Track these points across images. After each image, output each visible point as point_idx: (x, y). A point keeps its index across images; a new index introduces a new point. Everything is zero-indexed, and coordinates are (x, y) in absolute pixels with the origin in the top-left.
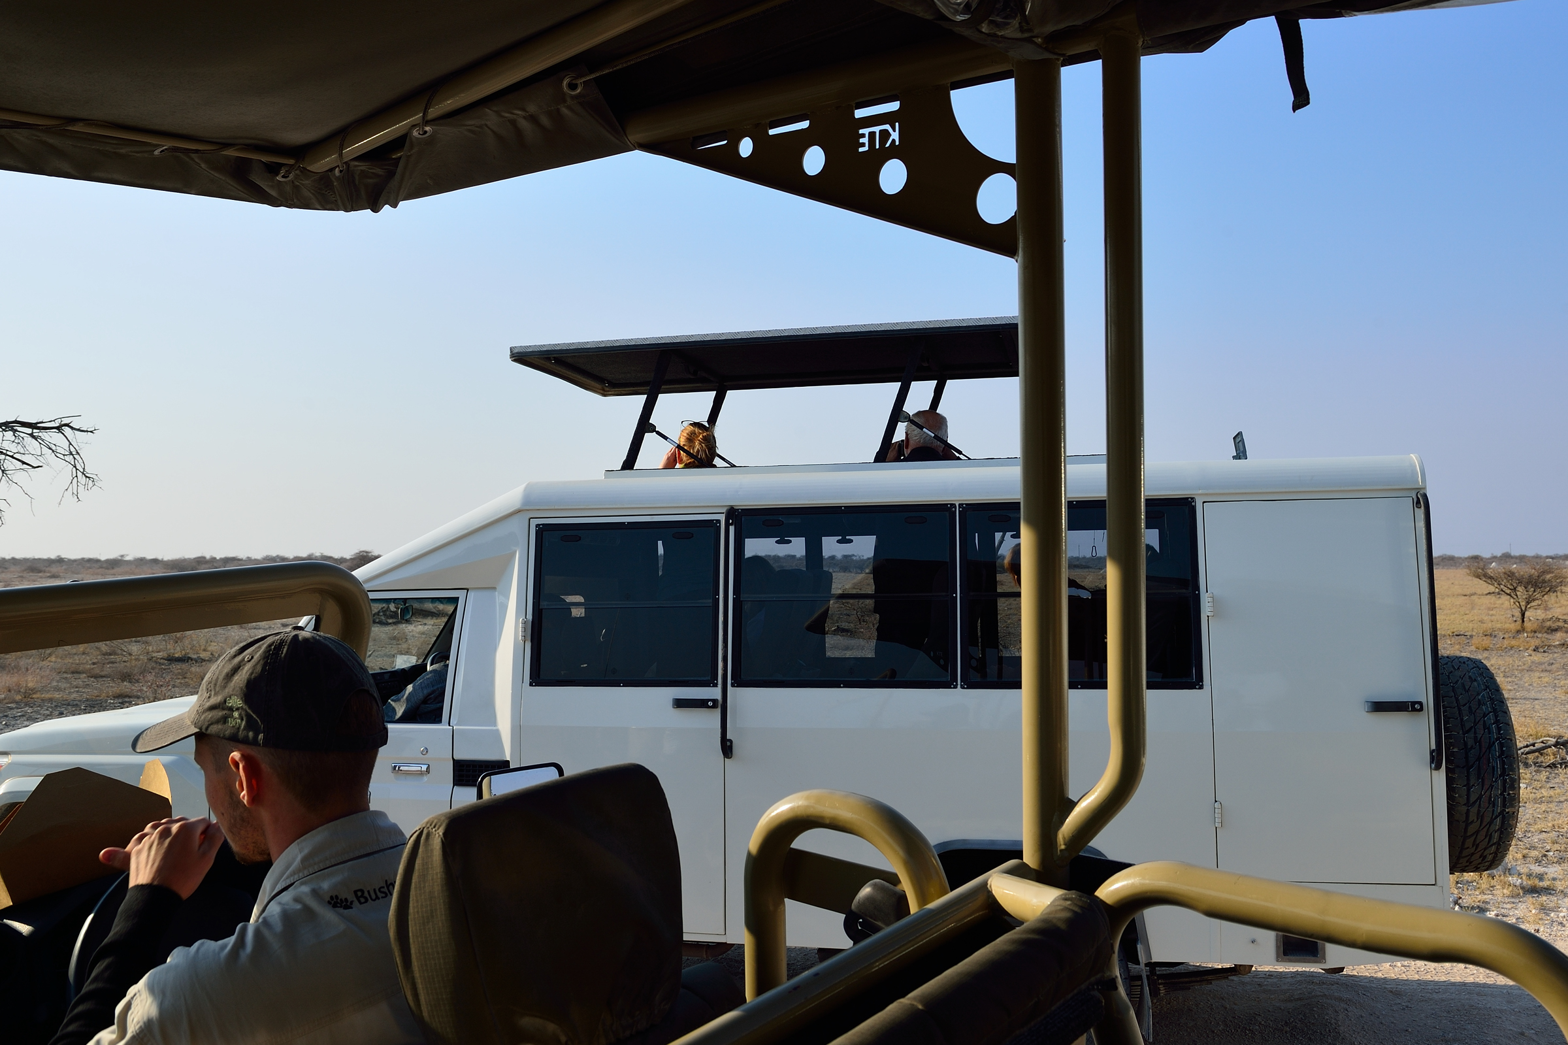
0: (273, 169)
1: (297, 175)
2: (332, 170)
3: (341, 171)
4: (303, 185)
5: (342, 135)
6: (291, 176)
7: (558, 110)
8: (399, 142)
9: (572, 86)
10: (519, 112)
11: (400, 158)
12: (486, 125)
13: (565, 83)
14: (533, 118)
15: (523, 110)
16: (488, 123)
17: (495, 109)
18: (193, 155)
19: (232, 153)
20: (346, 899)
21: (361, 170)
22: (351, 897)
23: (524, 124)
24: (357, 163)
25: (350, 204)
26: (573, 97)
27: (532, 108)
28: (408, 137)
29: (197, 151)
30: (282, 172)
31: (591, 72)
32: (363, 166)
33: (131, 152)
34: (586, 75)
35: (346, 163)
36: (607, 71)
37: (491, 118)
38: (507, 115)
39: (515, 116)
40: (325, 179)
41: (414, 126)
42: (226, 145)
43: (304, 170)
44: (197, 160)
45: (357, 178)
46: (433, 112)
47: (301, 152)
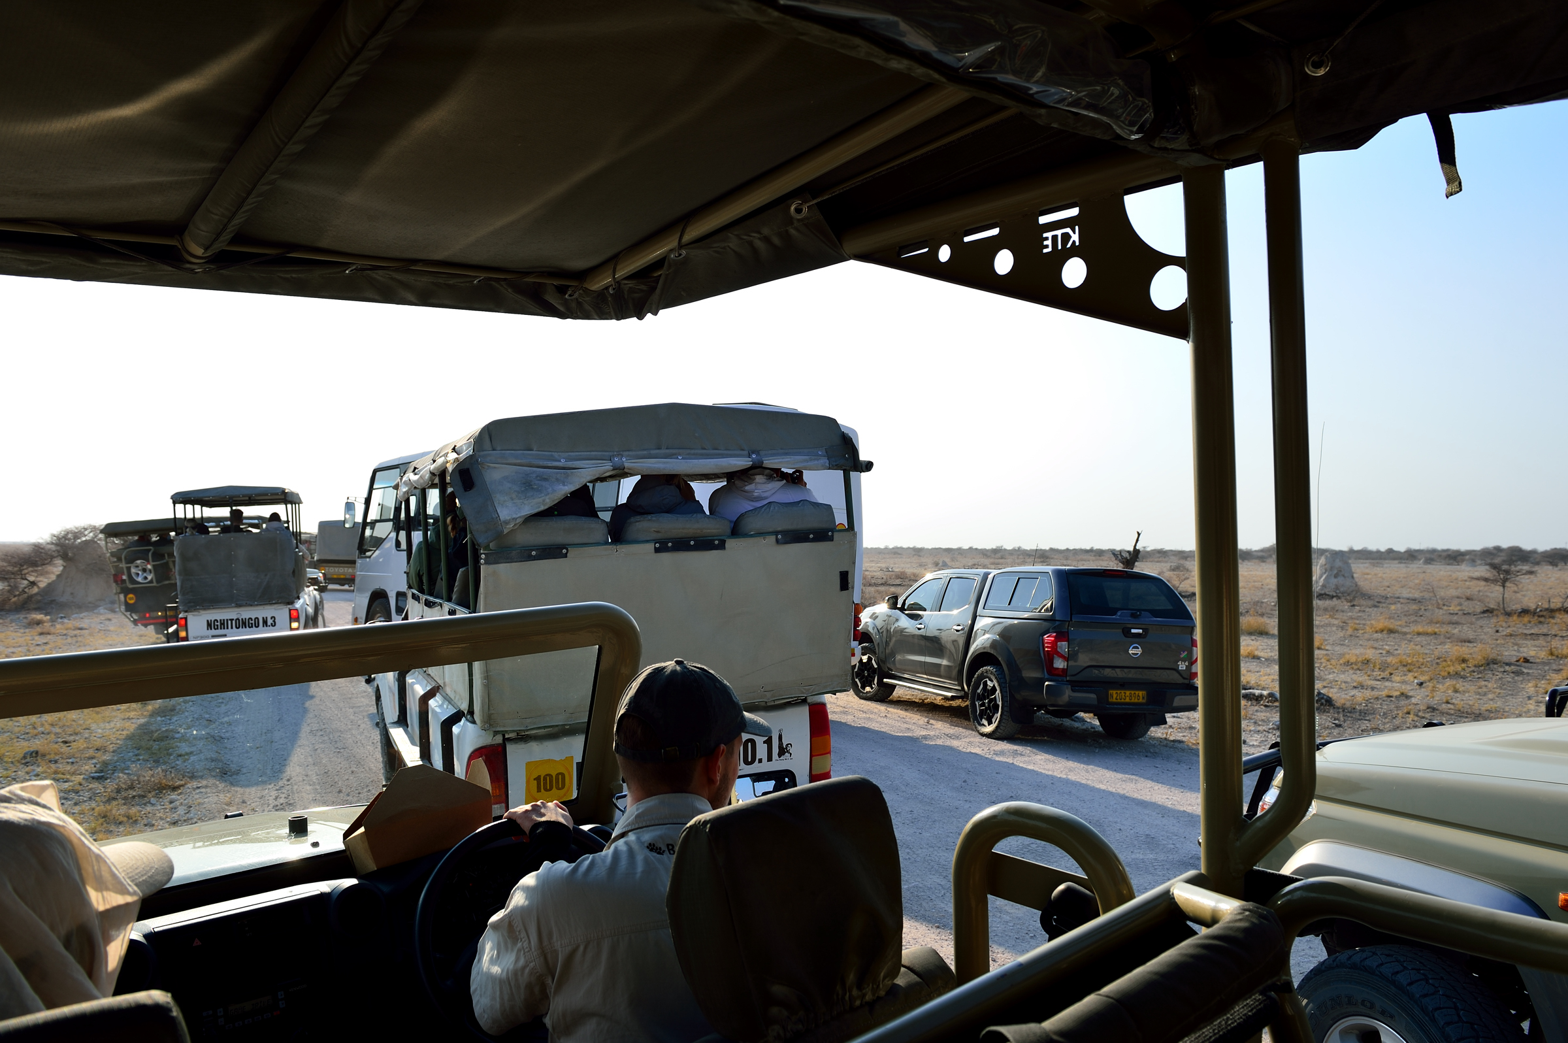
0: (562, 290)
1: (580, 293)
2: (607, 288)
3: (614, 289)
4: (585, 301)
5: (613, 260)
6: (576, 295)
7: (787, 231)
8: (659, 263)
9: (798, 211)
10: (755, 235)
11: (660, 275)
12: (729, 246)
13: (793, 208)
14: (767, 240)
15: (759, 232)
16: (731, 245)
17: (736, 233)
18: (502, 283)
19: (530, 279)
20: (660, 848)
21: (630, 287)
22: (664, 848)
23: (759, 244)
24: (626, 282)
25: (620, 314)
26: (798, 220)
27: (766, 231)
28: (667, 260)
29: (505, 280)
30: (569, 293)
31: (814, 198)
32: (631, 284)
33: (457, 282)
34: (810, 201)
35: (618, 282)
36: (827, 197)
37: (733, 242)
38: (745, 237)
39: (752, 238)
40: (601, 295)
41: (671, 250)
42: (527, 274)
43: (586, 291)
44: (505, 286)
45: (626, 293)
46: (687, 238)
47: (582, 275)
